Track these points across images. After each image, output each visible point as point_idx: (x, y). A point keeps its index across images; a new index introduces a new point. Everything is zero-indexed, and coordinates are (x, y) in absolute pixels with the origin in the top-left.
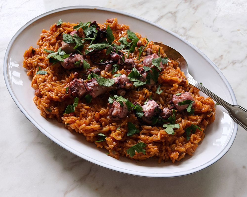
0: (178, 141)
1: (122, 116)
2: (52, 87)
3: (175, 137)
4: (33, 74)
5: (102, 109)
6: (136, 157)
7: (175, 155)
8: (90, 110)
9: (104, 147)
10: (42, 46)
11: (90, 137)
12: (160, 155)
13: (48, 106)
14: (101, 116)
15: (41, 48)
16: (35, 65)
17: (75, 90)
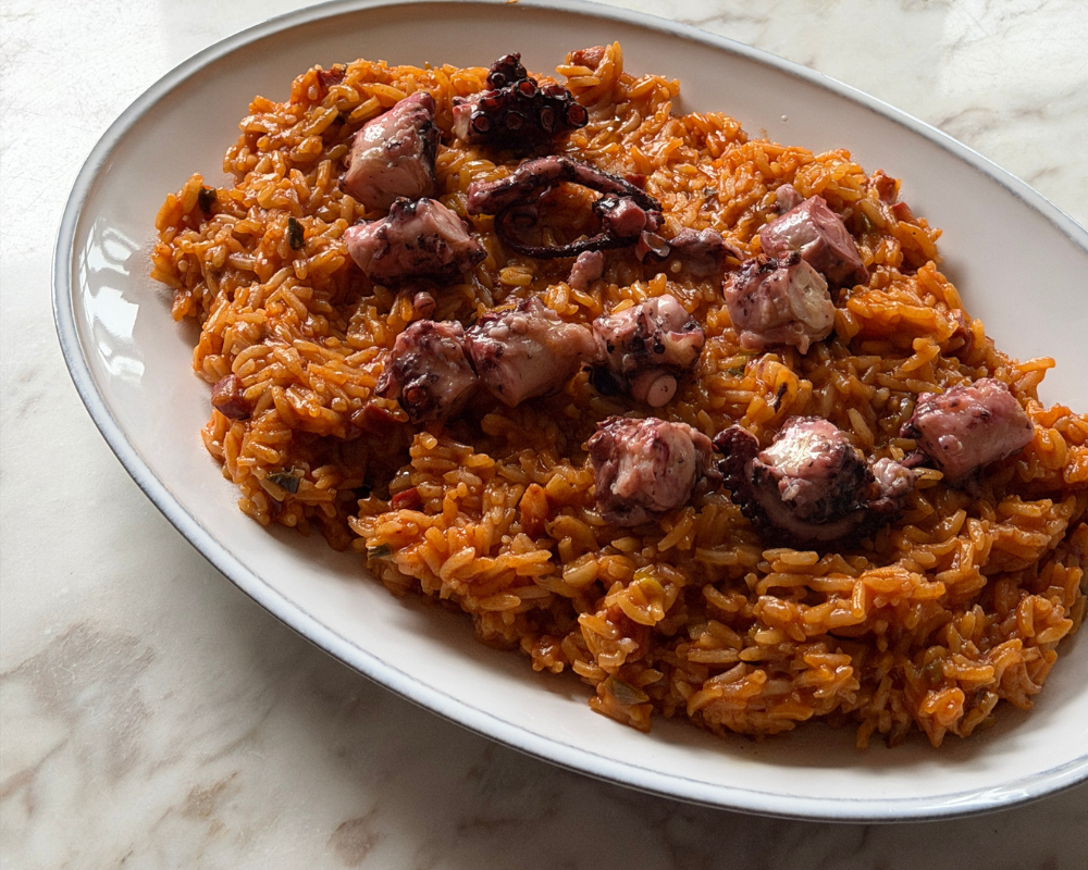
0: (958, 628)
1: (663, 501)
2: (304, 366)
3: (940, 610)
4: (203, 311)
5: (561, 472)
6: (740, 720)
7: (943, 705)
8: (497, 476)
9: (568, 667)
10: (253, 174)
11: (496, 615)
12: (868, 704)
13: (281, 459)
14: (554, 505)
15: (244, 183)
16: (215, 261)
17: (417, 377)
